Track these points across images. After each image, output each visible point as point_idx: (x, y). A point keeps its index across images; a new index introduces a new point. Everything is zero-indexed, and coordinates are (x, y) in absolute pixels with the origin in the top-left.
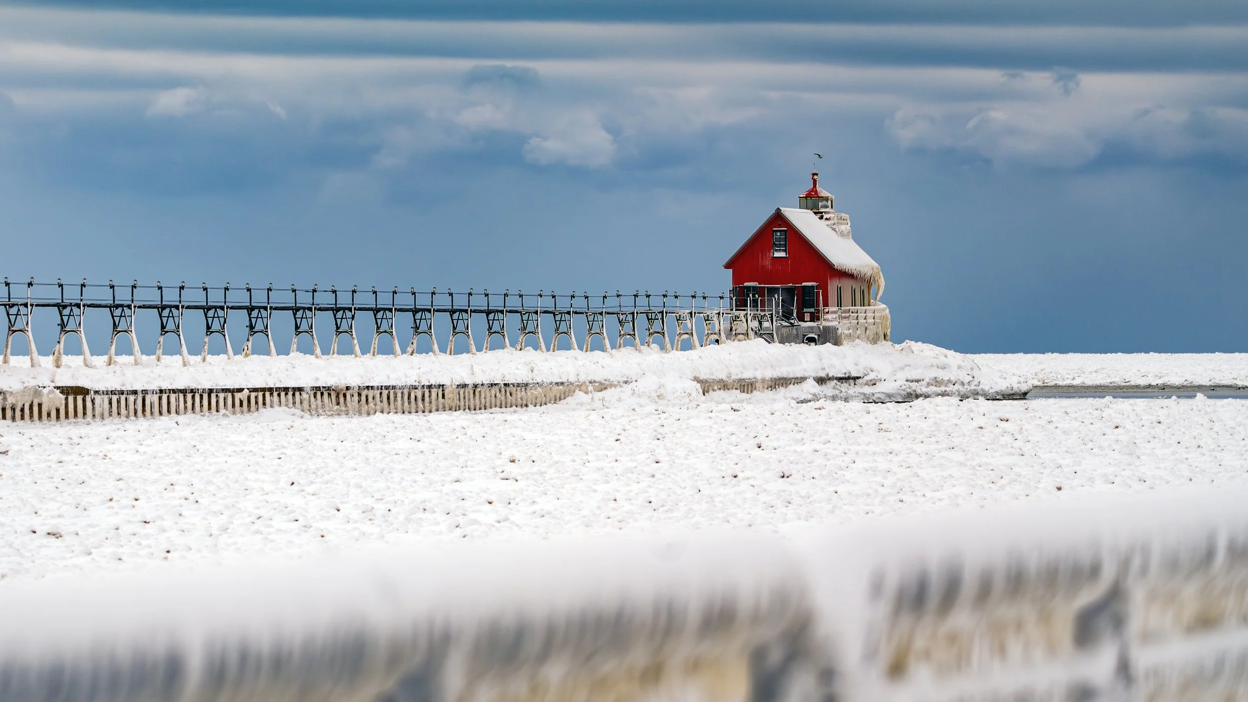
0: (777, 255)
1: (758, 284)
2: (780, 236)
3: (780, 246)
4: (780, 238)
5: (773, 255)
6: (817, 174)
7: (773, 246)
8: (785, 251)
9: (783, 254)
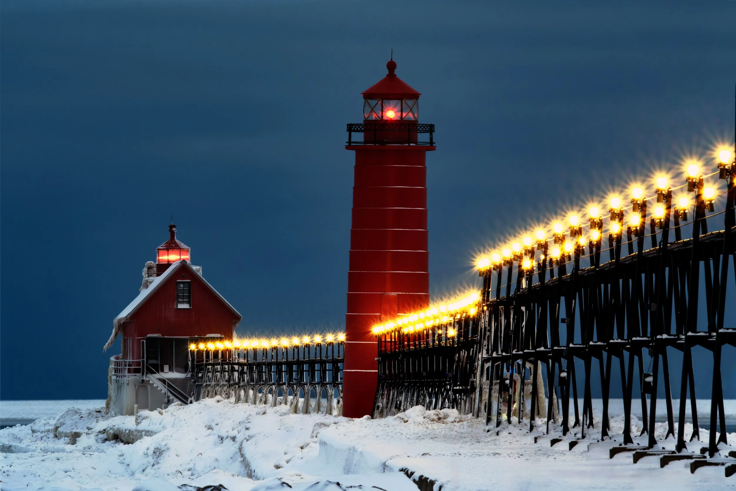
0: (180, 306)
1: (161, 335)
2: (183, 287)
3: (183, 297)
4: (183, 289)
5: (177, 307)
6: (174, 226)
7: (177, 299)
8: (189, 302)
9: (186, 306)
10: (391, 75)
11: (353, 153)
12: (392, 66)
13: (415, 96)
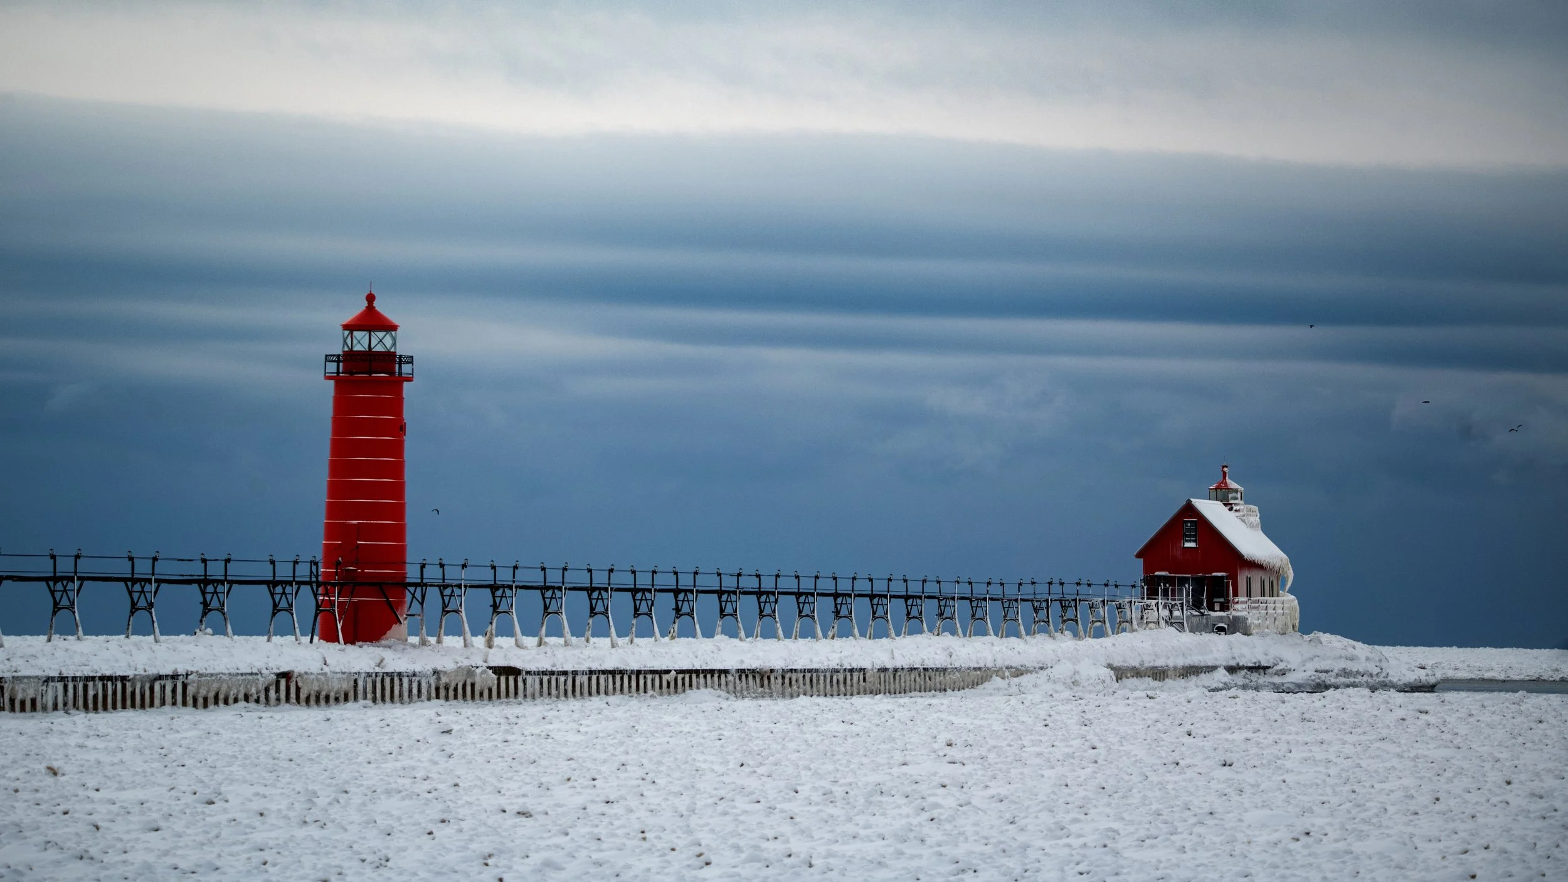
0: (1187, 545)
1: (1168, 574)
2: (1191, 526)
3: (1190, 536)
4: (1191, 528)
5: (1184, 545)
6: (1226, 467)
7: (1185, 537)
8: (1195, 541)
9: (1193, 545)
10: (370, 308)
11: (332, 382)
12: (371, 298)
13: (394, 328)
